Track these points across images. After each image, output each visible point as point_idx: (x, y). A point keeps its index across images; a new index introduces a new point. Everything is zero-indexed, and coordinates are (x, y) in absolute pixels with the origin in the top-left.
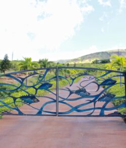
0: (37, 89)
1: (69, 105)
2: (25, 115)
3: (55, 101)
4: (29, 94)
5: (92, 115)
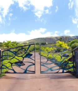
0: (23, 58)
2: (17, 73)
3: (34, 64)
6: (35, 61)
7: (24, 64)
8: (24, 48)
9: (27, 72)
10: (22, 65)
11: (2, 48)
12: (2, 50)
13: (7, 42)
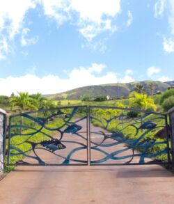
0: (62, 133)
1: (103, 152)
2: (48, 165)
3: (86, 147)
4: (53, 139)
5: (131, 162)
6: (87, 140)
7: (64, 147)
8: (63, 113)
9: (71, 162)
10: (60, 148)
11: (9, 109)
12: (8, 112)
13: (19, 96)
